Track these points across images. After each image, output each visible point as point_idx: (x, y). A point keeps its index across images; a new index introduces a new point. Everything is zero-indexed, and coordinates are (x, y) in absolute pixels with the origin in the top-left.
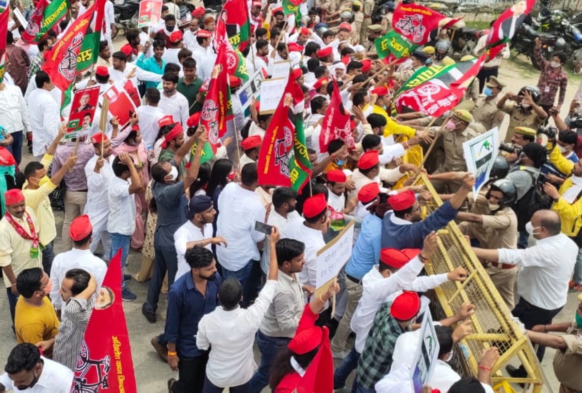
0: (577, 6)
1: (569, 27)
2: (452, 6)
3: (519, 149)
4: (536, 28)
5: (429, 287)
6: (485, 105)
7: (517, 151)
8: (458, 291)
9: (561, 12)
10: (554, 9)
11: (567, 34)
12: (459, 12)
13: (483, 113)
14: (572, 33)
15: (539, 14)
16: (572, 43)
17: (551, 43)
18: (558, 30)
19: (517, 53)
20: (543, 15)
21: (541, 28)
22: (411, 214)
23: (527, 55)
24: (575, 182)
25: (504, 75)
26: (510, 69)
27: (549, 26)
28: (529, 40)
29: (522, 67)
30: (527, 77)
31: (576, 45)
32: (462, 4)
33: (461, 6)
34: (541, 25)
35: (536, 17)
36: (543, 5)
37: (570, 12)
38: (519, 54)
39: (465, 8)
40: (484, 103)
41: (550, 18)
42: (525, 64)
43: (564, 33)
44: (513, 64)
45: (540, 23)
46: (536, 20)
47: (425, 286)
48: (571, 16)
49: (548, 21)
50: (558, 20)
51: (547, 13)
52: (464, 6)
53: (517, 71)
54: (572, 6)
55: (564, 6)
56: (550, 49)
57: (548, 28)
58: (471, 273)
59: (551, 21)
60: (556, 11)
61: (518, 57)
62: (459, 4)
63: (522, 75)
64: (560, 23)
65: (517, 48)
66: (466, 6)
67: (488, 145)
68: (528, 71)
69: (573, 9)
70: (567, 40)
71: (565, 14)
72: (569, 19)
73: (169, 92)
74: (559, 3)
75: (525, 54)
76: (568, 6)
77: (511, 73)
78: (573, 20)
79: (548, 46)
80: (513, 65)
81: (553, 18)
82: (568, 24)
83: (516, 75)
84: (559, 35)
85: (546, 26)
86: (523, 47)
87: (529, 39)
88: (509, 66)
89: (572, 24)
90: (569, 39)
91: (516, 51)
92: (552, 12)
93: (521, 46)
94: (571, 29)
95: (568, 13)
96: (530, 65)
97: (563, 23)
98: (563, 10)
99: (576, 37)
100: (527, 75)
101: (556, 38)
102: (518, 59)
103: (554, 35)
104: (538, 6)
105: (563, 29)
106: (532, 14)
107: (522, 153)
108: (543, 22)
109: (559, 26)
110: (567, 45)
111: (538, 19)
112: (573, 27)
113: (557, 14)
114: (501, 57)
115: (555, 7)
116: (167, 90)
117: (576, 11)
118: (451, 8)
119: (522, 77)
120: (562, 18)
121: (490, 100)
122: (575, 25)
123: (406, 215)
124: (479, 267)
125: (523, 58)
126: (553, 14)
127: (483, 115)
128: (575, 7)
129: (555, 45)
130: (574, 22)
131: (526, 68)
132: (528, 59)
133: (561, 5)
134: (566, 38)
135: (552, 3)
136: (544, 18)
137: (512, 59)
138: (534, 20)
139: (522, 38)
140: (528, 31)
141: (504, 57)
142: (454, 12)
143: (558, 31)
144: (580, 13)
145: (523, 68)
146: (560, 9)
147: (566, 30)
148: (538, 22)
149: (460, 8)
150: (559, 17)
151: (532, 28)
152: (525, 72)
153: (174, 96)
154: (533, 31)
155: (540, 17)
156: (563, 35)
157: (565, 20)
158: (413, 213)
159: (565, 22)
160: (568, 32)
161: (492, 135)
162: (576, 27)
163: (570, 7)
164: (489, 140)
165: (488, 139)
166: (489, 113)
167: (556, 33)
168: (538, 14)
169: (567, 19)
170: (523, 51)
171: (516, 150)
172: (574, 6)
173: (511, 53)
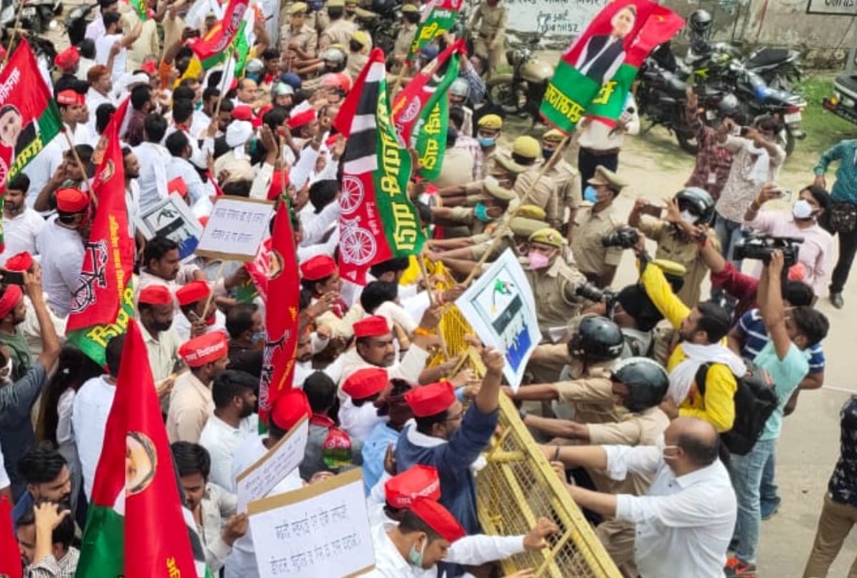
0: (757, 35)
1: (744, 75)
2: (530, 39)
3: (610, 296)
4: (684, 77)
5: (488, 558)
6: (590, 220)
7: (607, 298)
8: (544, 565)
9: (729, 47)
10: (716, 42)
11: (741, 87)
12: (542, 49)
13: (587, 235)
14: (749, 85)
15: (689, 51)
16: (751, 103)
17: (712, 104)
18: (725, 79)
19: (651, 122)
20: (696, 52)
21: (692, 77)
22: (445, 425)
23: (669, 127)
24: (688, 353)
25: (627, 165)
26: (639, 154)
27: (707, 73)
28: (671, 100)
29: (660, 149)
30: (669, 168)
31: (756, 106)
32: (548, 34)
33: (545, 38)
34: (694, 70)
35: (683, 56)
36: (696, 34)
37: (745, 46)
38: (653, 125)
39: (552, 42)
40: (589, 217)
41: (709, 57)
42: (666, 144)
43: (736, 86)
44: (643, 144)
45: (691, 67)
46: (684, 62)
47: (480, 557)
48: (747, 53)
49: (705, 64)
50: (723, 61)
51: (703, 49)
52: (551, 38)
53: (650, 157)
54: (750, 34)
55: (733, 35)
56: (709, 115)
57: (706, 76)
58: (564, 532)
59: (711, 63)
60: (719, 46)
61: (653, 130)
62: (542, 35)
63: (661, 165)
64: (728, 68)
65: (649, 114)
66: (556, 37)
67: (504, 286)
68: (672, 156)
69: (751, 41)
70: (740, 99)
71: (737, 50)
72: (743, 59)
73: (14, 208)
74: (725, 31)
75: (664, 126)
76: (742, 34)
77: (639, 161)
78: (751, 61)
79: (706, 110)
80: (642, 146)
81: (715, 57)
82: (742, 68)
83: (650, 164)
84: (726, 89)
85: (702, 72)
86: (660, 112)
87: (671, 96)
88: (635, 148)
89: (748, 68)
90: (744, 96)
91: (648, 120)
92: (712, 47)
93: (656, 111)
94: (749, 77)
95: (741, 48)
96: (675, 146)
97: (733, 67)
98: (733, 44)
99: (757, 92)
100: (669, 164)
101: (721, 95)
102: (651, 134)
103: (717, 89)
104: (688, 38)
105: (732, 77)
106: (677, 51)
107: (617, 304)
108: (696, 65)
109: (726, 73)
110: (742, 106)
111: (687, 61)
112: (751, 73)
113: (722, 51)
114: (625, 132)
115: (717, 37)
116: (12, 206)
117: (756, 44)
118: (527, 42)
119: (658, 168)
120: (730, 58)
121: (598, 211)
122: (755, 70)
123: (435, 425)
124: (580, 519)
125: (662, 132)
126: (715, 50)
127: (588, 239)
128: (755, 38)
129: (718, 108)
130: (752, 65)
131: (666, 150)
132: (671, 134)
133: (729, 34)
134: (738, 93)
135: (713, 30)
136: (697, 58)
137: (643, 134)
138: (679, 62)
139: (657, 97)
140: (670, 83)
141: (630, 131)
142: (532, 49)
143: (724, 81)
144: (764, 48)
145: (661, 152)
146: (727, 42)
147: (739, 80)
148: (688, 65)
149: (543, 42)
150: (725, 56)
151: (676, 76)
152: (665, 159)
153: (20, 216)
154: (677, 83)
155: (691, 56)
156: (734, 88)
157: (736, 61)
158: (448, 422)
159: (737, 65)
160: (744, 84)
161: (504, 266)
162: (757, 73)
163: (745, 36)
164: (504, 277)
165: (499, 277)
166: (598, 235)
167: (721, 85)
168: (687, 50)
169: (740, 58)
170: (659, 120)
171: (604, 296)
172: (753, 35)
173: (641, 125)
